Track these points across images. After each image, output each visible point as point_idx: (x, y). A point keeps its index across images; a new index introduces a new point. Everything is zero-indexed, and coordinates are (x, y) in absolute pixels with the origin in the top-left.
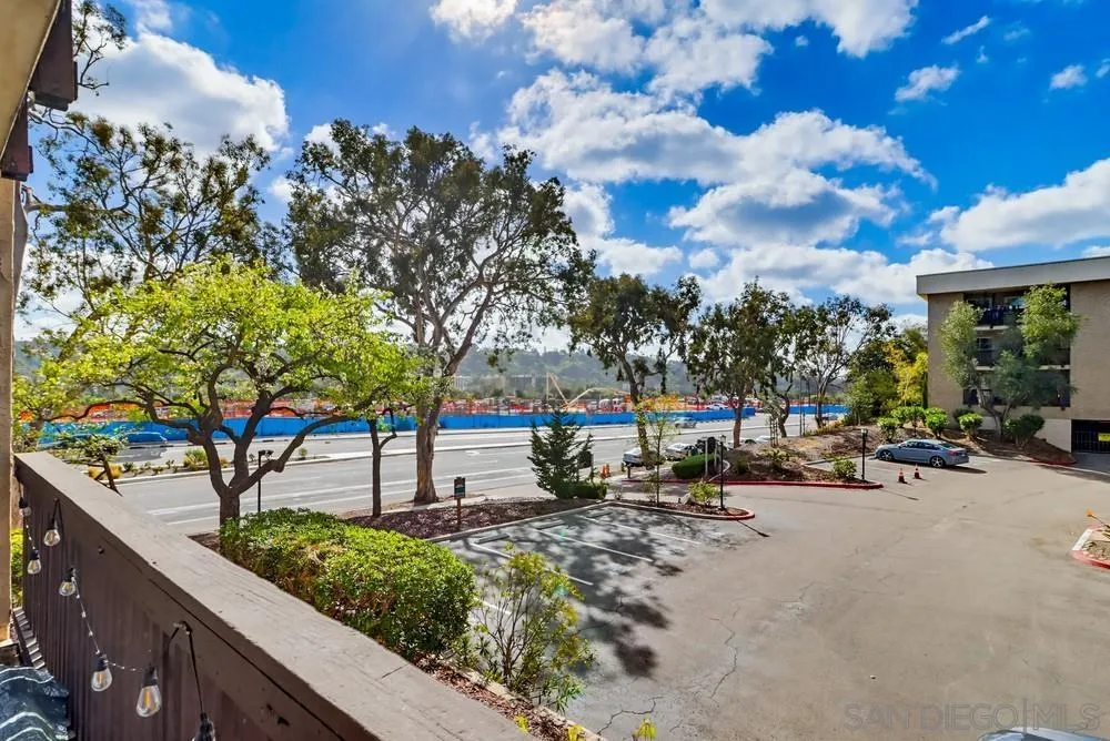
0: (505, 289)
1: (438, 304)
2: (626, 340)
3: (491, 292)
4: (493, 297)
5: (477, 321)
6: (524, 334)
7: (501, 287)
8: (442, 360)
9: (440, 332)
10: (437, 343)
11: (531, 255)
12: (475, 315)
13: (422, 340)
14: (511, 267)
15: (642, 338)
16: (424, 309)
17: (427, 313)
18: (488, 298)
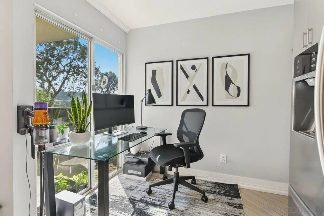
0: (72, 74)
1: (49, 77)
2: (111, 89)
3: (68, 74)
4: (68, 76)
5: (63, 83)
6: (79, 87)
7: (71, 73)
8: (52, 94)
9: (50, 85)
10: (49, 89)
11: (81, 65)
12: (62, 81)
13: (44, 87)
14: (74, 68)
15: (116, 89)
16: (44, 78)
17: (45, 79)
18: (67, 76)
